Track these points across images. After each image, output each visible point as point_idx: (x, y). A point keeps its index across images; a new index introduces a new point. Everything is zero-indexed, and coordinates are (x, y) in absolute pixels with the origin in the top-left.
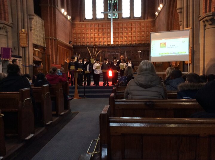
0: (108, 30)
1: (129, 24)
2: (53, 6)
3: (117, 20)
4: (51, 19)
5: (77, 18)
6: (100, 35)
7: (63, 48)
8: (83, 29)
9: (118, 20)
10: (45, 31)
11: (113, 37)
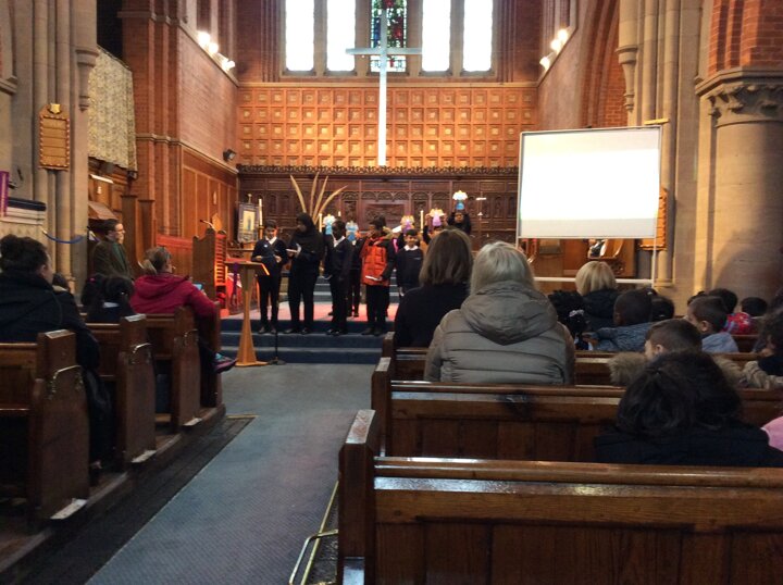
0: (371, 115)
1: (445, 97)
2: (168, 19)
3: (400, 81)
4: (159, 68)
5: (257, 69)
6: (340, 131)
7: (203, 174)
8: (279, 109)
9: (405, 81)
10: (136, 112)
11: (388, 142)
